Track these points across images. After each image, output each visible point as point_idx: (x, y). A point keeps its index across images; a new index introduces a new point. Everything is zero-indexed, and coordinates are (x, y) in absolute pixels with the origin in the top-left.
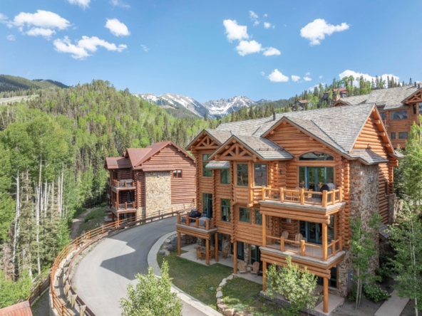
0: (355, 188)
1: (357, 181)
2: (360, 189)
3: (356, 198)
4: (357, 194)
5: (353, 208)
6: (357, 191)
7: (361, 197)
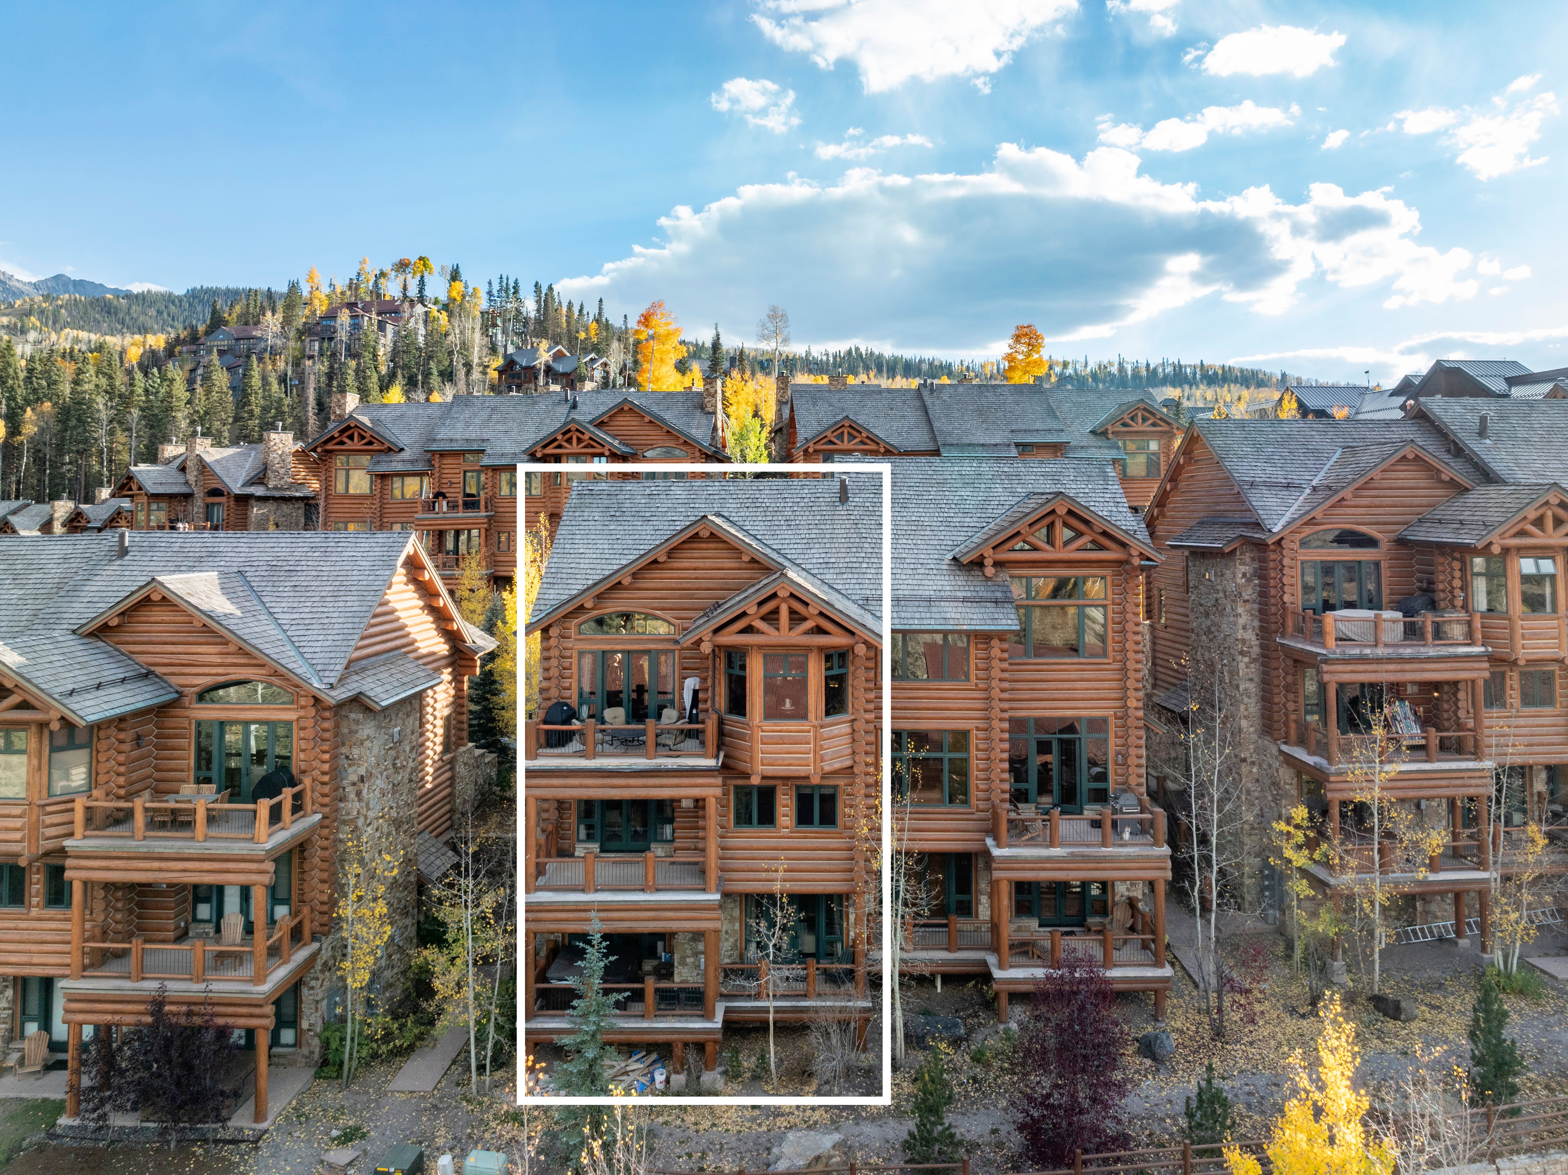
0: (350, 770)
1: (356, 752)
2: (362, 771)
3: (352, 796)
4: (354, 784)
5: (344, 822)
6: (354, 778)
7: (365, 792)
